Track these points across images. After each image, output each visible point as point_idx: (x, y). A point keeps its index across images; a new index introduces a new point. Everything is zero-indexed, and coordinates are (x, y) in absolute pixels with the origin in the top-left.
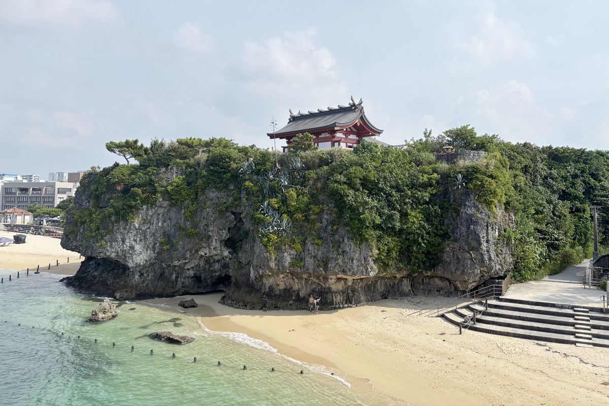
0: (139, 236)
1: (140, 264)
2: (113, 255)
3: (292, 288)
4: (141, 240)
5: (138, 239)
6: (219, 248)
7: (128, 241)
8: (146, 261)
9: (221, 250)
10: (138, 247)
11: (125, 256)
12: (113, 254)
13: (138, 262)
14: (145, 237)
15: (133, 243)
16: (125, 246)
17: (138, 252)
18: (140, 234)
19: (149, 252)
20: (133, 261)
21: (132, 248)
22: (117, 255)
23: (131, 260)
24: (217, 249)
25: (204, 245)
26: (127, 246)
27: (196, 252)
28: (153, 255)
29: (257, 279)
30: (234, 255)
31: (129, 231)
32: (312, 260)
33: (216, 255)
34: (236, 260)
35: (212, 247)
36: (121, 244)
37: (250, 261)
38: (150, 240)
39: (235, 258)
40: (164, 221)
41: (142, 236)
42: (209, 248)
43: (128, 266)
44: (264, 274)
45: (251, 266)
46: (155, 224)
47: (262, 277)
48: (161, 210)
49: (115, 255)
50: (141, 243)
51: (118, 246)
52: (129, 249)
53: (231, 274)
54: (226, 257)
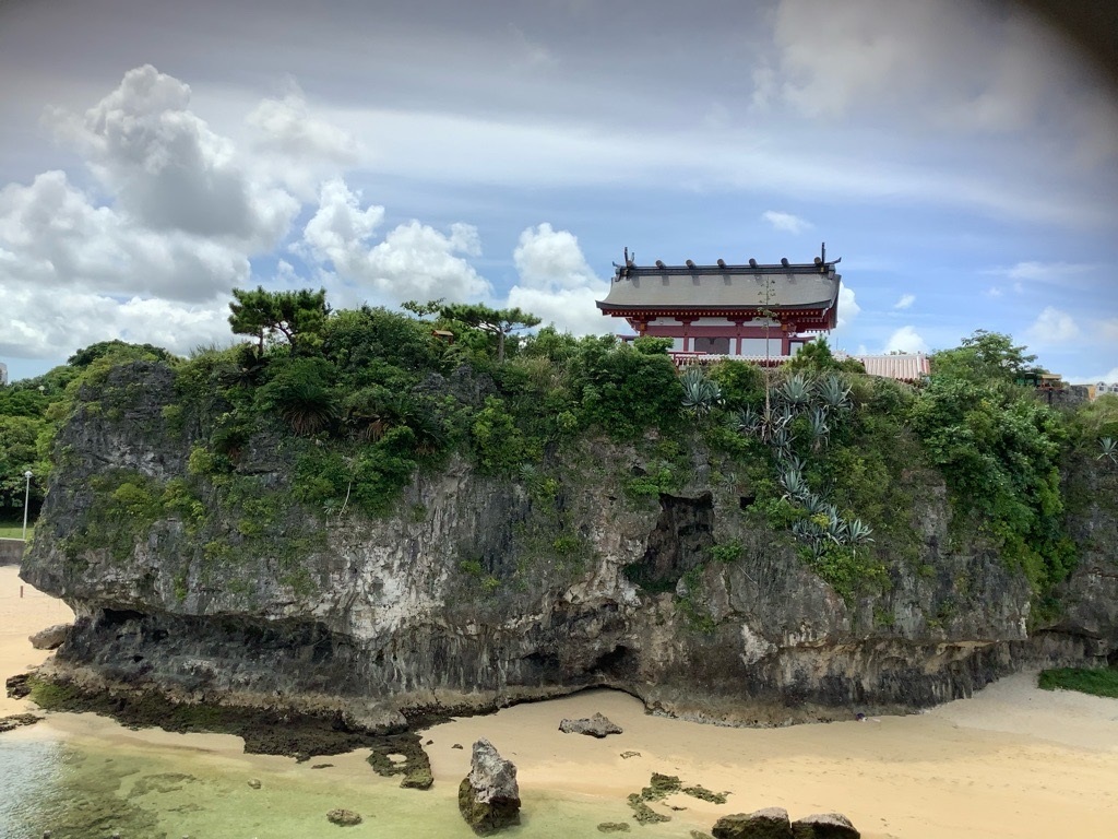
0: (400, 554)
1: (388, 629)
4: (402, 565)
5: (396, 563)
6: (613, 584)
7: (369, 569)
9: (617, 587)
10: (392, 586)
12: (323, 605)
13: (386, 624)
14: (414, 558)
15: (380, 575)
16: (360, 582)
17: (391, 597)
18: (404, 550)
19: (414, 595)
20: (374, 623)
21: (377, 586)
22: (333, 611)
23: (368, 621)
24: (606, 584)
25: (588, 575)
26: (365, 582)
27: (561, 595)
28: (428, 604)
29: (769, 655)
30: (648, 599)
31: (382, 542)
32: (908, 612)
33: (597, 599)
34: (652, 610)
35: (596, 582)
36: (347, 578)
37: (736, 613)
38: (424, 562)
39: (650, 605)
40: (461, 516)
41: (406, 556)
42: (590, 584)
43: (350, 638)
44: (801, 646)
45: (746, 628)
46: (437, 524)
47: (782, 651)
48: (452, 487)
49: (327, 606)
50: (402, 573)
51: (341, 585)
52: (367, 590)
53: (637, 645)
54: (628, 604)
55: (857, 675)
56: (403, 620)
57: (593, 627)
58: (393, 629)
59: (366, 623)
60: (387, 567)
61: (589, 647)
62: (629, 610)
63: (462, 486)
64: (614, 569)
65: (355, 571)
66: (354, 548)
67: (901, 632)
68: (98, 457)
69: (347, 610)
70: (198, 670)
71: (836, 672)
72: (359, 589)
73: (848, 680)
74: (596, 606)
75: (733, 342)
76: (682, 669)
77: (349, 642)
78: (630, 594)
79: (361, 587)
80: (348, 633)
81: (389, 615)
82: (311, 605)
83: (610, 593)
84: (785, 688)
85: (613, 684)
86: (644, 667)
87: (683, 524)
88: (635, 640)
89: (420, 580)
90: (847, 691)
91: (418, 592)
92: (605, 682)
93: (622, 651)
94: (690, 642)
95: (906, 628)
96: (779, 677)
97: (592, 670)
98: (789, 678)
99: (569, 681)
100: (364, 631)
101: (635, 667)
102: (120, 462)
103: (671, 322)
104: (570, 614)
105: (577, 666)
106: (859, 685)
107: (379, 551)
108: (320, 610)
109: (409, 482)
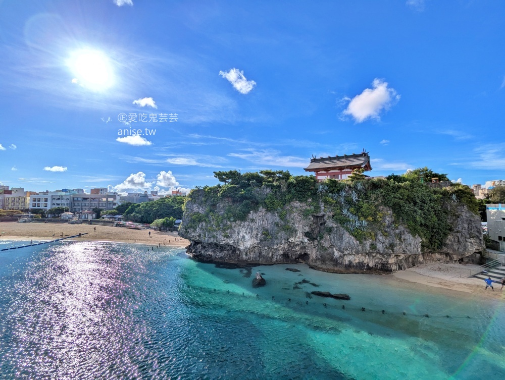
0: (248, 230)
7: (241, 233)
9: (302, 238)
10: (247, 237)
15: (244, 235)
17: (247, 240)
20: (244, 245)
21: (244, 237)
24: (299, 238)
25: (294, 235)
27: (288, 240)
28: (256, 242)
29: (341, 256)
30: (311, 241)
31: (244, 227)
32: (381, 245)
33: (298, 241)
34: (312, 244)
35: (297, 237)
36: (236, 235)
37: (333, 245)
38: (255, 232)
39: (312, 243)
40: (263, 221)
41: (250, 230)
42: (295, 237)
44: (349, 254)
45: (334, 249)
46: (257, 223)
47: (344, 255)
48: (260, 214)
49: (233, 242)
50: (249, 234)
51: (235, 237)
53: (309, 253)
54: (306, 243)
55: (368, 262)
56: (251, 245)
57: (298, 248)
58: (248, 247)
59: (242, 245)
60: (246, 233)
61: (297, 253)
62: (306, 244)
63: (264, 214)
64: (301, 234)
65: (238, 234)
66: (237, 228)
67: (379, 250)
69: (238, 242)
70: (209, 254)
71: (361, 261)
73: (365, 263)
74: (299, 243)
75: (340, 176)
76: (319, 259)
77: (239, 249)
78: (306, 240)
79: (240, 237)
80: (238, 247)
81: (247, 244)
82: (229, 241)
83: (301, 240)
84: (346, 265)
86: (311, 258)
87: (321, 222)
88: (308, 252)
90: (364, 266)
91: (254, 239)
93: (306, 254)
94: (320, 252)
95: (380, 249)
96: (344, 262)
97: (298, 258)
98: (347, 263)
100: (242, 247)
101: (309, 258)
103: (323, 172)
104: (292, 245)
105: (294, 257)
106: (368, 265)
107: (243, 229)
108: (231, 242)
109: (250, 213)
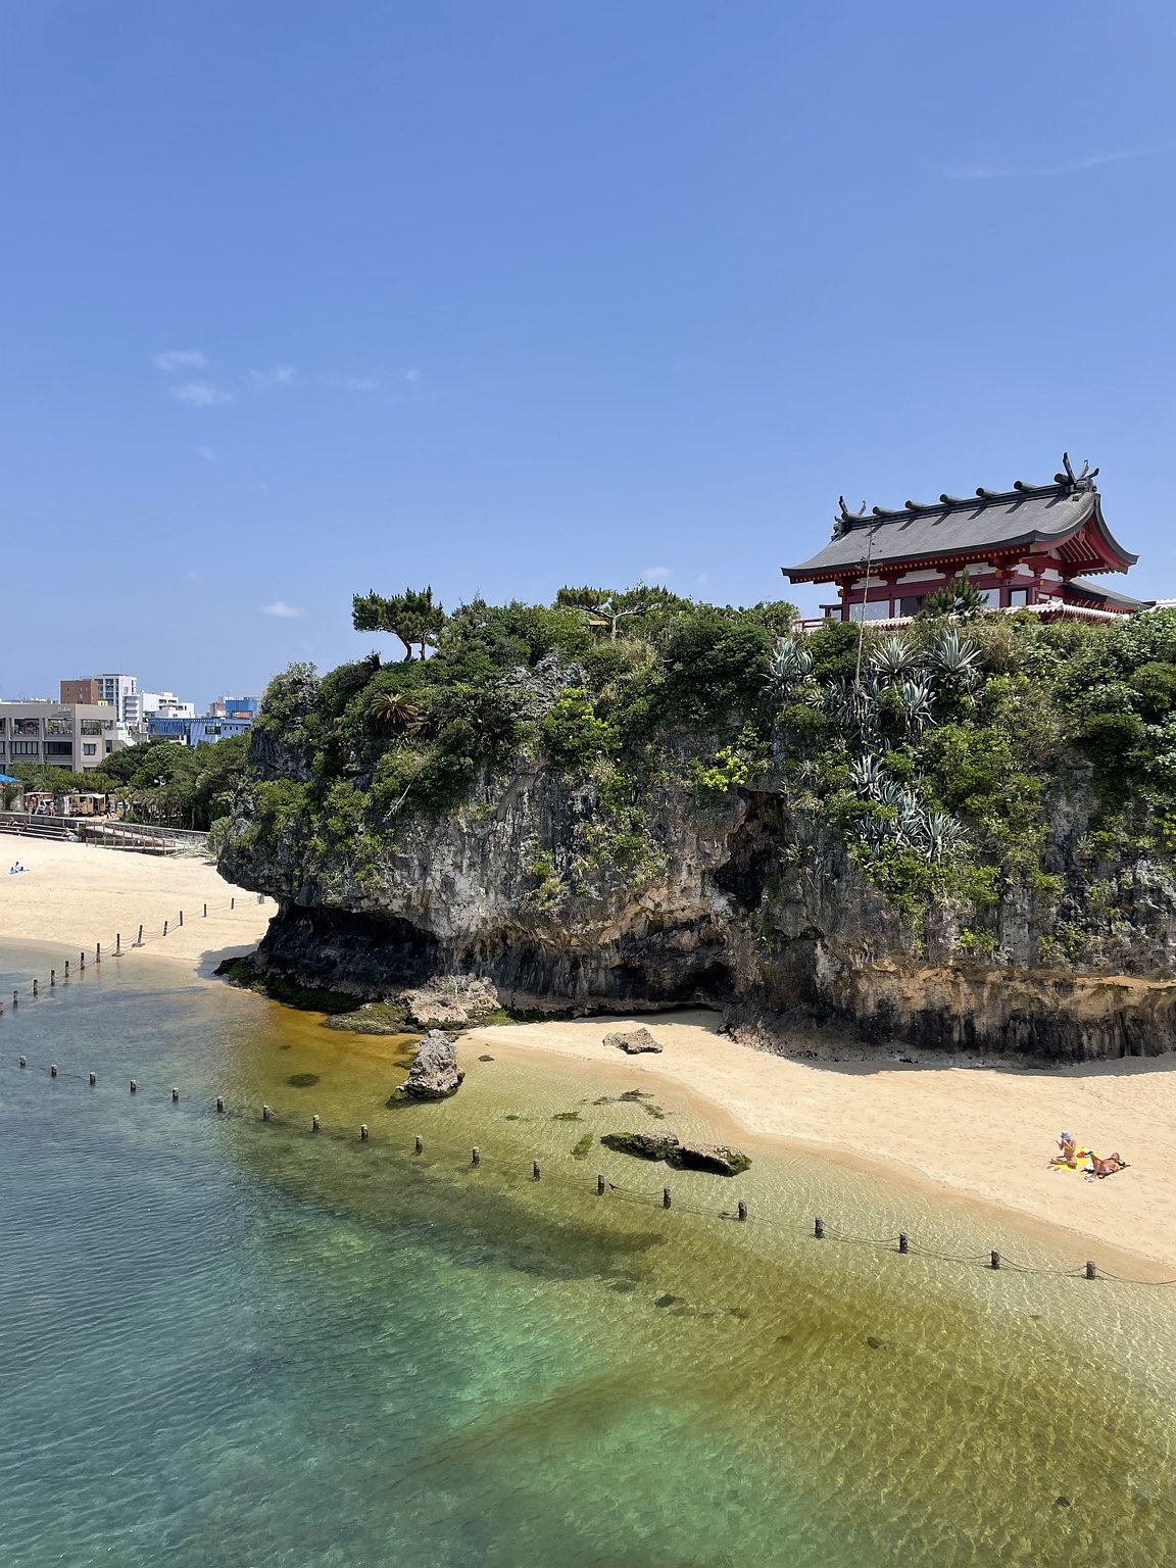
0: (468, 853)
1: (468, 929)
2: (396, 906)
3: (947, 1008)
4: (472, 865)
5: (466, 862)
6: (699, 891)
7: (437, 867)
8: (485, 921)
9: (703, 894)
10: (463, 884)
11: (427, 909)
12: (394, 901)
13: (464, 924)
14: (485, 858)
15: (452, 875)
16: (429, 880)
17: (464, 896)
18: (472, 848)
19: (492, 896)
20: (449, 922)
21: (448, 884)
22: (408, 907)
23: (445, 919)
24: (687, 894)
26: (434, 880)
27: (637, 901)
28: (506, 906)
29: (842, 979)
30: (742, 910)
31: (446, 841)
32: (1024, 934)
33: (685, 908)
34: (747, 924)
35: (678, 888)
36: (417, 876)
37: (813, 928)
39: (744, 918)
40: (535, 813)
41: (475, 855)
42: (672, 890)
43: (433, 935)
44: (870, 968)
45: (819, 945)
46: (509, 823)
47: (856, 975)
48: (527, 784)
49: (402, 903)
50: (473, 873)
51: (409, 881)
52: (439, 888)
53: (733, 962)
54: (719, 916)
55: (971, 1013)
57: (688, 940)
58: (473, 929)
59: (444, 921)
60: (456, 866)
61: (681, 961)
62: (722, 923)
63: (537, 784)
64: (696, 875)
65: (425, 870)
66: (420, 846)
68: (270, 766)
69: (424, 908)
71: (938, 1005)
72: (430, 887)
73: (955, 1017)
77: (434, 940)
78: (720, 904)
79: (433, 883)
80: (430, 930)
81: (467, 914)
82: (385, 900)
83: (697, 902)
84: (868, 1019)
85: (710, 1003)
86: (740, 988)
88: (732, 957)
89: (496, 881)
91: (497, 894)
92: (702, 1001)
93: (719, 968)
94: (758, 958)
97: (687, 987)
98: (872, 1009)
99: (656, 996)
100: (443, 931)
101: (732, 987)
102: (285, 768)
103: (874, 583)
106: (970, 1024)
107: (444, 849)
